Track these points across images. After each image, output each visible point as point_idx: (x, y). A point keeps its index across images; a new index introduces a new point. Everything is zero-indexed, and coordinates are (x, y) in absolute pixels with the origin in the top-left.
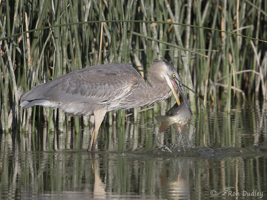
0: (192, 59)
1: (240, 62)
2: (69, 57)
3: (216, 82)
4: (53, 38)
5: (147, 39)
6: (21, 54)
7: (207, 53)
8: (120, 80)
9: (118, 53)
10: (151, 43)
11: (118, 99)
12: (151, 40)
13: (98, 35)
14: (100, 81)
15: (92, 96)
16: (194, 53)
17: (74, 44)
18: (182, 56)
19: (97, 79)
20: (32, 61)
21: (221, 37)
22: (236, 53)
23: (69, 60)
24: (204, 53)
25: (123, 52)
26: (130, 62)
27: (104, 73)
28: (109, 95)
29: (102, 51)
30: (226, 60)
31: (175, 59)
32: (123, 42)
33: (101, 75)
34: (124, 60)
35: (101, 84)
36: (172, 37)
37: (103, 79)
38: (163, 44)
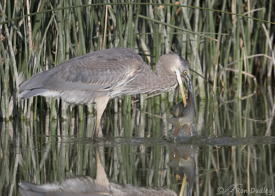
0: (201, 43)
1: (252, 47)
2: (73, 41)
3: (226, 67)
4: (55, 22)
5: (153, 22)
6: (22, 38)
7: (216, 37)
8: (123, 65)
9: (123, 36)
10: (158, 26)
11: (121, 85)
12: (158, 24)
13: (103, 18)
14: (101, 67)
15: (94, 83)
16: (203, 36)
17: (78, 28)
18: (190, 40)
19: (98, 65)
20: (33, 46)
21: (231, 20)
22: (247, 37)
23: (72, 44)
24: (214, 36)
25: (129, 36)
26: (136, 47)
27: (106, 59)
28: (112, 81)
29: (107, 35)
30: (236, 44)
31: (183, 43)
32: (129, 25)
33: (103, 61)
34: (129, 44)
35: (102, 71)
36: (180, 20)
37: (105, 65)
38: (171, 28)
